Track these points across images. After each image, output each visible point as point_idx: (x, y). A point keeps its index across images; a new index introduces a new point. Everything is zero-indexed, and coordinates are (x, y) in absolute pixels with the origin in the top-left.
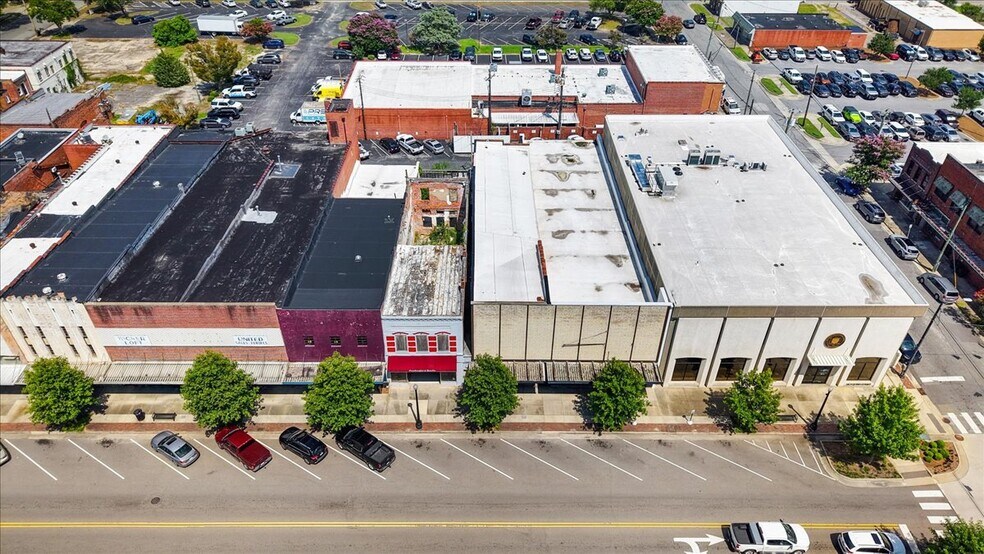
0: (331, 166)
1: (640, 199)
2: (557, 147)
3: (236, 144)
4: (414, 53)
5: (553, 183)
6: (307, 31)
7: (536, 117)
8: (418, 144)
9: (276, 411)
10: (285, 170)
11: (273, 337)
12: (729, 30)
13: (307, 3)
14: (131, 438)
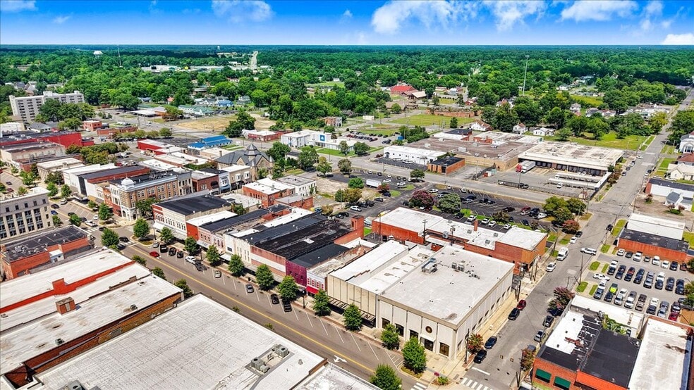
1: (417, 271)
3: (326, 222)
4: (437, 210)
6: (407, 192)
10: (331, 232)
11: (283, 268)
13: (418, 181)
14: (244, 284)
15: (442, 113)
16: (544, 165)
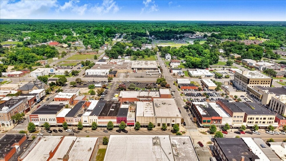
0: (120, 104)
1: (155, 108)
2: (148, 102)
3: (107, 102)
4: (128, 90)
5: (147, 106)
6: (112, 86)
7: (146, 99)
8: (129, 102)
9: (115, 129)
10: (114, 105)
11: (115, 120)
12: (178, 86)
13: (111, 81)
14: (101, 131)
15: (85, 53)
16: (140, 69)
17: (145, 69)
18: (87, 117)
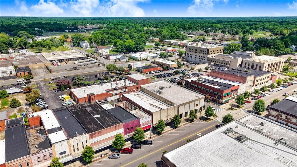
0: (98, 105)
1: (159, 95)
4: (74, 87)
5: (140, 98)
7: (120, 91)
10: (89, 109)
11: (122, 130)
12: (136, 71)
13: (31, 82)
14: (103, 159)
17: (69, 61)
18: (65, 143)
